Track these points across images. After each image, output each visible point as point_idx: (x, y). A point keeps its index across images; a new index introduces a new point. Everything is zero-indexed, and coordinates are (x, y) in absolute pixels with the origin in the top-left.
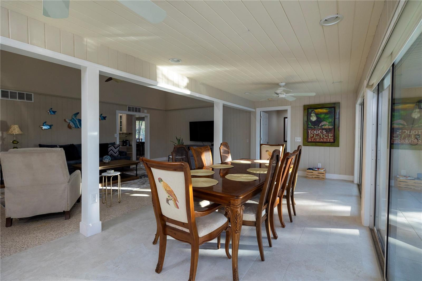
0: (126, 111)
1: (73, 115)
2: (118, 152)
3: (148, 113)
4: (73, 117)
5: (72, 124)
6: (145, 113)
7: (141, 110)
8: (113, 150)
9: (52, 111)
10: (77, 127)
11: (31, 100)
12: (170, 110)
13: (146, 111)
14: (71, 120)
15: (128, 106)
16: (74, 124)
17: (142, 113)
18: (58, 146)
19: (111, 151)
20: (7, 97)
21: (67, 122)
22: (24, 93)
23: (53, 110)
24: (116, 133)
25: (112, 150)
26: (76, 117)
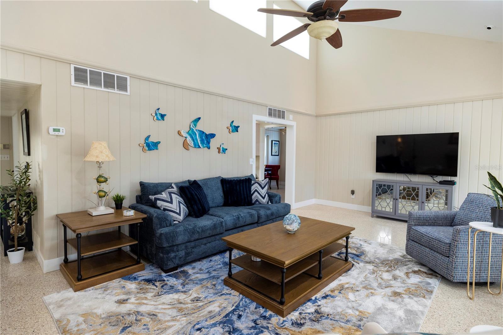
0: (266, 116)
1: (191, 122)
2: (267, 195)
3: (294, 120)
4: (191, 126)
5: (189, 139)
6: (291, 120)
7: (285, 113)
8: (260, 192)
9: (160, 114)
10: (197, 147)
11: (126, 91)
12: (326, 116)
13: (291, 117)
14: (188, 133)
15: (268, 107)
16: (193, 140)
17: (287, 120)
18: (173, 185)
19: (256, 193)
20: (85, 82)
21: (183, 136)
22: (114, 76)
23: (162, 112)
24: (252, 157)
25: (256, 191)
26: (195, 125)
